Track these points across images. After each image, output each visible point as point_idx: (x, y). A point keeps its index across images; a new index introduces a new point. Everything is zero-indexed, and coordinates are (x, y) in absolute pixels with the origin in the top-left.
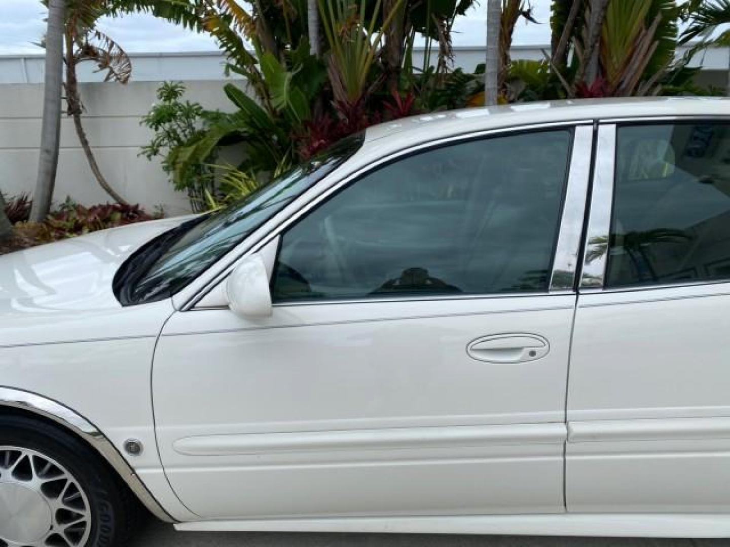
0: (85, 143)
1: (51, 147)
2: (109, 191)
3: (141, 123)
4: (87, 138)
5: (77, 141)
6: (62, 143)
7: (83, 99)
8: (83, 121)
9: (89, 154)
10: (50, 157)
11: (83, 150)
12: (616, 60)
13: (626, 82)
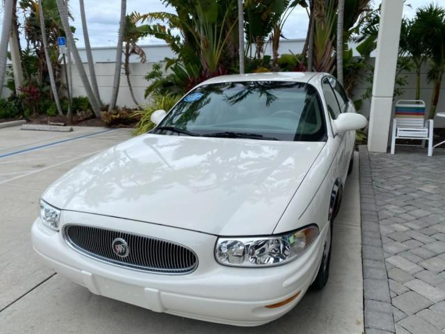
0: (130, 85)
1: (116, 86)
2: (137, 103)
3: (143, 78)
4: (131, 83)
5: (127, 85)
6: (121, 84)
7: (131, 68)
8: (130, 77)
9: (131, 89)
10: (115, 90)
11: (128, 88)
12: (319, 55)
13: (324, 63)
